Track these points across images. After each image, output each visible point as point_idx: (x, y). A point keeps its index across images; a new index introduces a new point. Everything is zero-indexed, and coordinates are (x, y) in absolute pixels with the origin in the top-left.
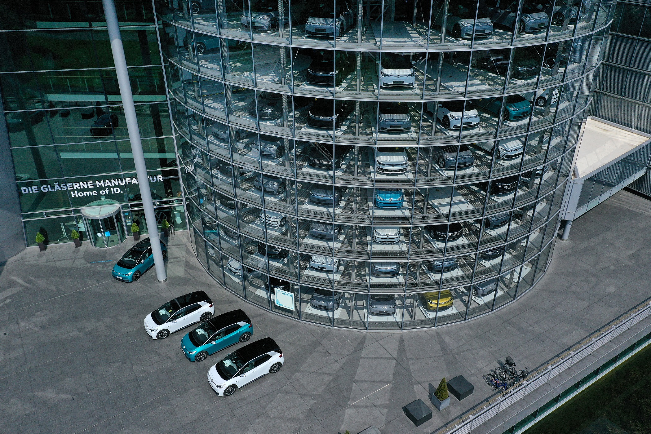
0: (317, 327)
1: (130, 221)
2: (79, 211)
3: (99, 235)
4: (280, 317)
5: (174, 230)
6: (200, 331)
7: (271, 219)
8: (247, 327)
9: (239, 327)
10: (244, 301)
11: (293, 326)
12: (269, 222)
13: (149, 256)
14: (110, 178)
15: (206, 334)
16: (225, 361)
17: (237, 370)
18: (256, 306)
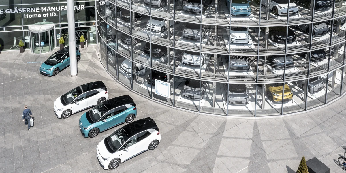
0: (187, 113)
1: (59, 36)
2: (27, 28)
3: (37, 44)
4: (158, 104)
5: (88, 44)
6: (95, 111)
7: (155, 27)
8: (132, 109)
9: (126, 108)
10: (131, 91)
11: (168, 110)
12: (153, 29)
13: (67, 58)
14: (50, 6)
15: (100, 114)
16: (112, 136)
17: (121, 144)
18: (140, 95)
